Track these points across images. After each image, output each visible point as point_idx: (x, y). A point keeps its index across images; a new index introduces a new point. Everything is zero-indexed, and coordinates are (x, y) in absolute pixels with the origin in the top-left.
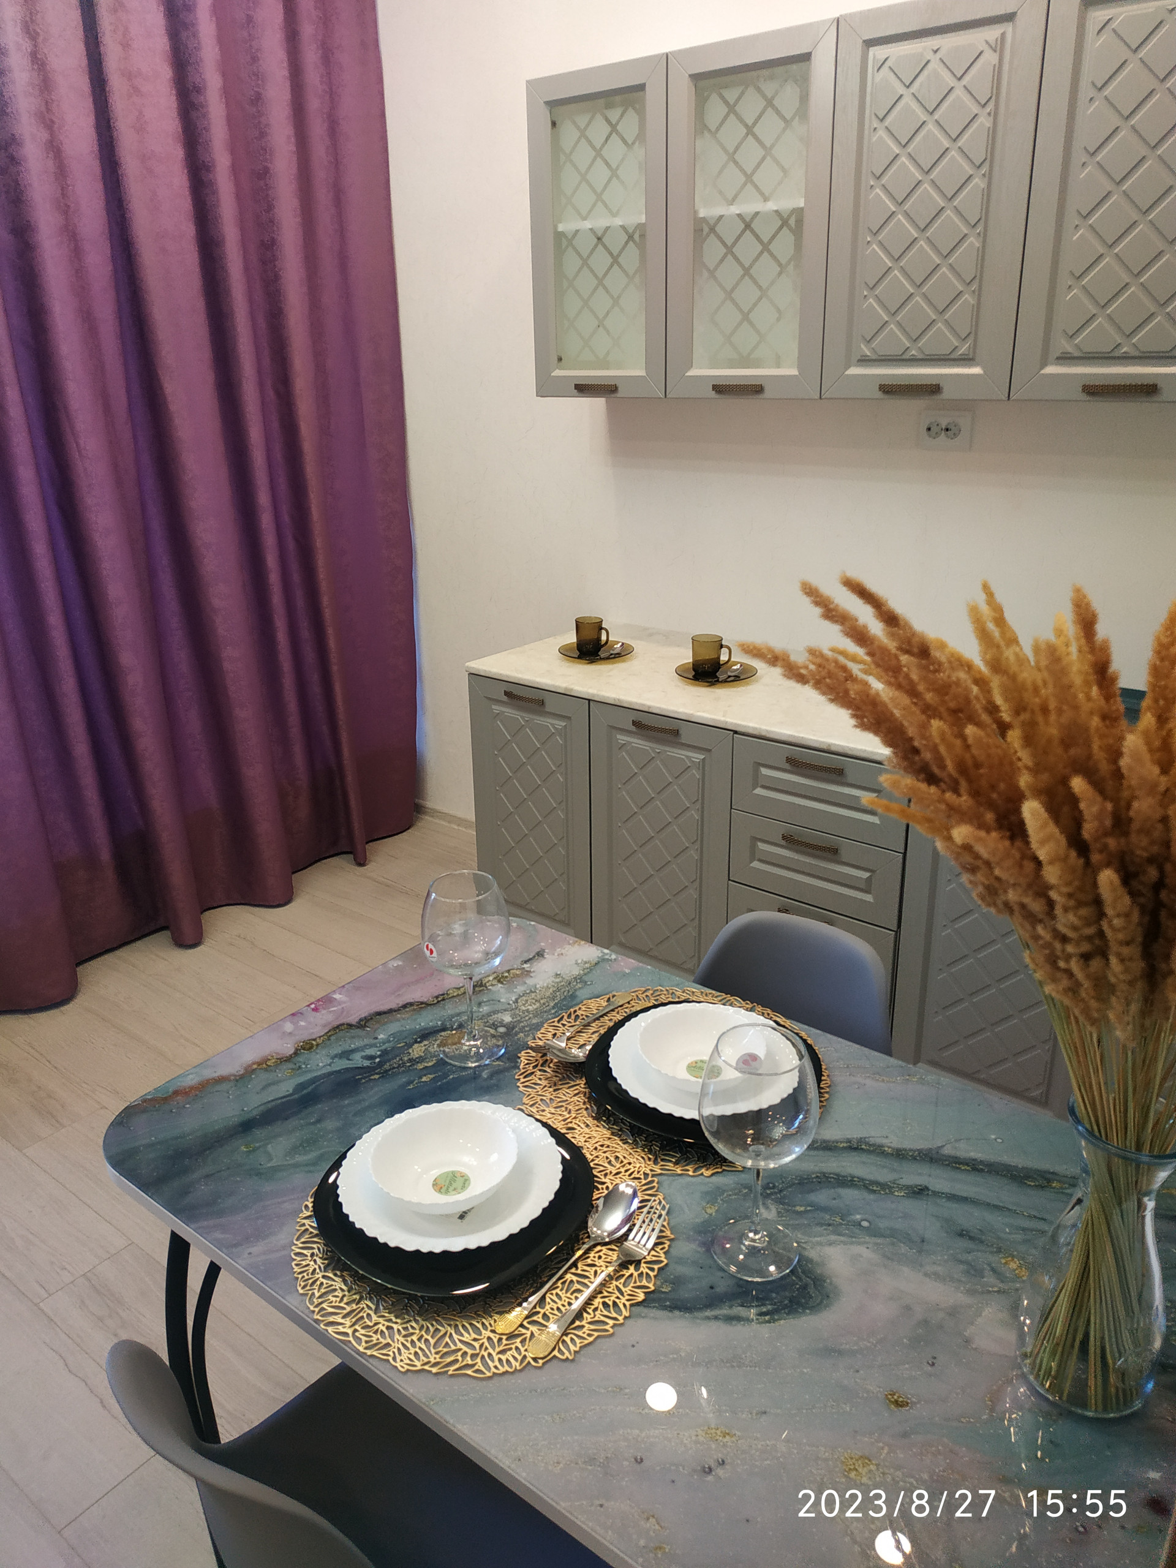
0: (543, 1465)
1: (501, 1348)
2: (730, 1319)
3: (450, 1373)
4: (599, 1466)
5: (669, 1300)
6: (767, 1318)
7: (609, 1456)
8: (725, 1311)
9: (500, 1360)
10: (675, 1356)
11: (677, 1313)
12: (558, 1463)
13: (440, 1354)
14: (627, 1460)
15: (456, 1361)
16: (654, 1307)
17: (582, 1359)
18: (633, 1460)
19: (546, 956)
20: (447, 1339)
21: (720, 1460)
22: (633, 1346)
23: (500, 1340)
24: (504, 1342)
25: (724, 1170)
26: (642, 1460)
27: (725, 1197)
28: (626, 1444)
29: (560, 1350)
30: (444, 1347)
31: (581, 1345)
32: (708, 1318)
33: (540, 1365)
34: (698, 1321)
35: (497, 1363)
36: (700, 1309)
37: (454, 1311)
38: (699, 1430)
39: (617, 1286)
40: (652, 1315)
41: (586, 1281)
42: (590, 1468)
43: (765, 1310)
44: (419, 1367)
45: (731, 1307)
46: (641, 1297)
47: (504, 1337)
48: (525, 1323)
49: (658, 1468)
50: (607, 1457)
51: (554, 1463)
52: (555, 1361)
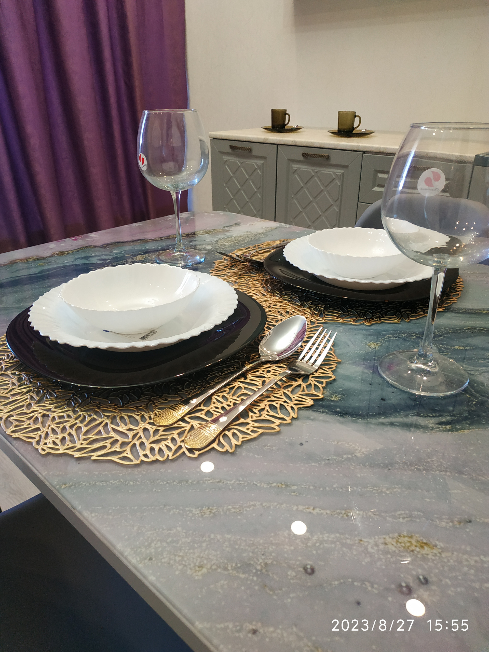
0: (180, 567)
1: (157, 437)
2: (407, 426)
3: (93, 458)
4: (255, 574)
5: (339, 407)
6: (448, 427)
7: (269, 562)
8: (400, 419)
9: (152, 449)
10: (350, 456)
11: (349, 418)
12: (201, 567)
13: (88, 441)
14: (293, 569)
15: (104, 447)
16: (323, 412)
17: (243, 452)
18: (302, 569)
19: (241, 225)
20: (101, 428)
21: (421, 577)
22: (301, 444)
23: (157, 431)
24: (161, 433)
25: (382, 322)
26: (313, 570)
27: (386, 338)
28: (292, 548)
29: (220, 443)
30: (96, 434)
31: (243, 439)
32: (383, 424)
33: (196, 456)
34: (372, 426)
35: (148, 452)
36: (373, 416)
37: (115, 405)
38: (387, 537)
39: (284, 393)
40: (321, 418)
41: (254, 388)
42: (242, 576)
43: (444, 420)
44: (61, 451)
45: (407, 416)
46: (309, 402)
47: (162, 429)
48: (186, 418)
49: (336, 583)
50: (266, 564)
51: (195, 565)
52: (213, 453)
